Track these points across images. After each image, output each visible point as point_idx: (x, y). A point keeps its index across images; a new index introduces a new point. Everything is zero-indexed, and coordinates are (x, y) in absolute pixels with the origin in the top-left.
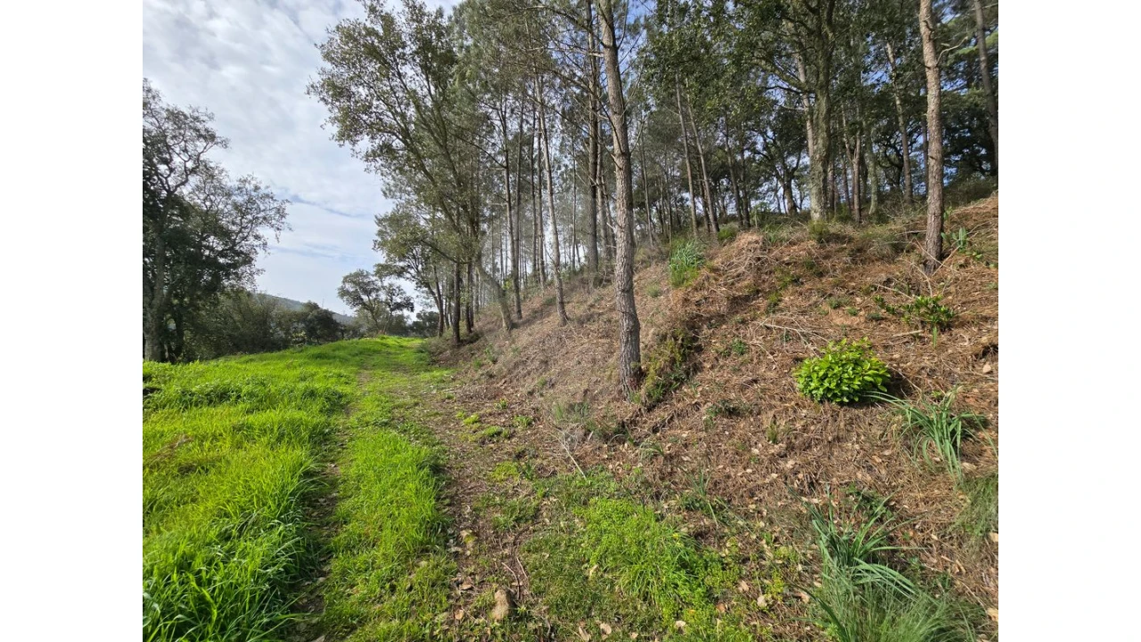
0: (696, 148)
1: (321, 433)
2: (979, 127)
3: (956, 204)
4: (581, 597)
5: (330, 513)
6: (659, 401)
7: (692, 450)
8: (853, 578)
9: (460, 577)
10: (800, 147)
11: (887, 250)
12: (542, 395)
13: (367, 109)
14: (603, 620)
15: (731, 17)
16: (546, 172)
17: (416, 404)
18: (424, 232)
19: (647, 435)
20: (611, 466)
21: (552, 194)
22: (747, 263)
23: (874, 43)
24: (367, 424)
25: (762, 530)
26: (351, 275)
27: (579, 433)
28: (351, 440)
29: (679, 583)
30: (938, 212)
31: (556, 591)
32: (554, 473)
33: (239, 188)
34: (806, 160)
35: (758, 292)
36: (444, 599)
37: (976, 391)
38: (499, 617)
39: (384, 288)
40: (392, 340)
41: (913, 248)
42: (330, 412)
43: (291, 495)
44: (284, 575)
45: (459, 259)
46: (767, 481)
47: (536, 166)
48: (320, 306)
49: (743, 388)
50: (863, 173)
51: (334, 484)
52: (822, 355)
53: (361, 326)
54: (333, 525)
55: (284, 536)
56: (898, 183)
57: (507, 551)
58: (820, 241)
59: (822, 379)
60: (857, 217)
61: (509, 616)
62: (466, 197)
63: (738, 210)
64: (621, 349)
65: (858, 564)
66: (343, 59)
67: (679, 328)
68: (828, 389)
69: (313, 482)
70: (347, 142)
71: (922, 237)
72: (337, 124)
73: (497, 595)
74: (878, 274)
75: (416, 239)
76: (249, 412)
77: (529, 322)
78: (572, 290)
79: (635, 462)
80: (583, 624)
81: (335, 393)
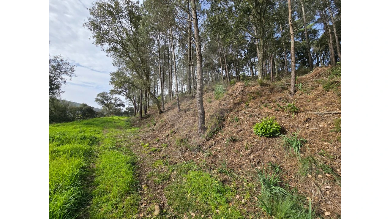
0: (223, 54)
1: (88, 152)
2: (305, 52)
3: (299, 75)
4: (185, 205)
5: (92, 182)
6: (211, 137)
7: (222, 153)
8: (270, 192)
9: (142, 201)
10: (255, 55)
11: (280, 89)
12: (171, 136)
13: (107, 33)
14: (192, 212)
15: (234, 13)
16: (173, 60)
17: (126, 141)
18: (129, 79)
19: (207, 149)
20: (195, 160)
21: (175, 67)
22: (239, 92)
23: (276, 25)
24: (107, 148)
25: (243, 178)
26: (100, 94)
27: (184, 149)
28: (100, 154)
29: (217, 197)
30: (294, 78)
31: (176, 203)
32: (176, 163)
33: (54, 60)
34: (257, 60)
35: (242, 101)
36: (136, 210)
37: (304, 132)
38: (156, 214)
39: (113, 98)
40: (116, 118)
41: (288, 88)
42: (92, 144)
43: (76, 176)
44: (73, 206)
45: (142, 89)
46: (245, 162)
47: (170, 57)
48: (88, 105)
49: (238, 133)
50: (274, 64)
51: (93, 171)
52: (261, 122)
53: (104, 112)
54: (93, 186)
55: (73, 192)
56: (284, 68)
57: (159, 191)
58: (261, 86)
59: (261, 129)
60: (272, 78)
61: (160, 214)
62: (145, 67)
63: (236, 74)
64: (199, 120)
65: (271, 187)
66: (98, 15)
67: (218, 113)
68: (263, 133)
69: (85, 171)
70: (99, 45)
71: (290, 85)
72: (95, 38)
73: (156, 207)
74: (277, 96)
75: (126, 81)
76: (58, 145)
77: (167, 111)
78: (182, 100)
79: (203, 158)
80: (185, 214)
81: (94, 137)
